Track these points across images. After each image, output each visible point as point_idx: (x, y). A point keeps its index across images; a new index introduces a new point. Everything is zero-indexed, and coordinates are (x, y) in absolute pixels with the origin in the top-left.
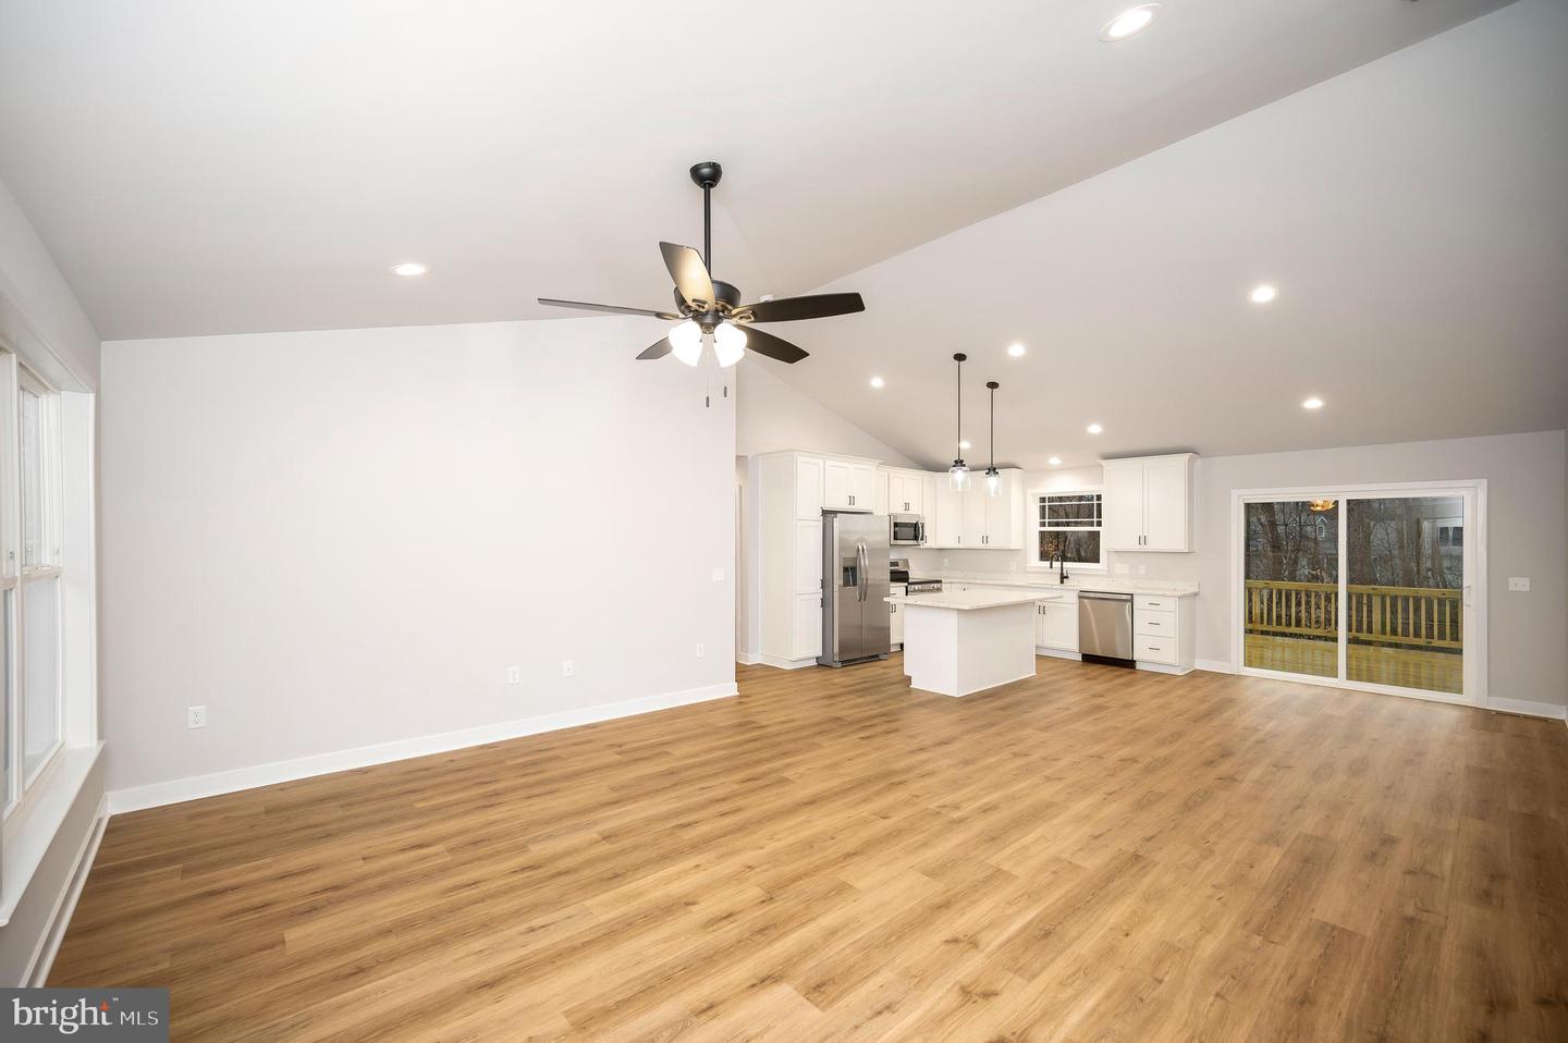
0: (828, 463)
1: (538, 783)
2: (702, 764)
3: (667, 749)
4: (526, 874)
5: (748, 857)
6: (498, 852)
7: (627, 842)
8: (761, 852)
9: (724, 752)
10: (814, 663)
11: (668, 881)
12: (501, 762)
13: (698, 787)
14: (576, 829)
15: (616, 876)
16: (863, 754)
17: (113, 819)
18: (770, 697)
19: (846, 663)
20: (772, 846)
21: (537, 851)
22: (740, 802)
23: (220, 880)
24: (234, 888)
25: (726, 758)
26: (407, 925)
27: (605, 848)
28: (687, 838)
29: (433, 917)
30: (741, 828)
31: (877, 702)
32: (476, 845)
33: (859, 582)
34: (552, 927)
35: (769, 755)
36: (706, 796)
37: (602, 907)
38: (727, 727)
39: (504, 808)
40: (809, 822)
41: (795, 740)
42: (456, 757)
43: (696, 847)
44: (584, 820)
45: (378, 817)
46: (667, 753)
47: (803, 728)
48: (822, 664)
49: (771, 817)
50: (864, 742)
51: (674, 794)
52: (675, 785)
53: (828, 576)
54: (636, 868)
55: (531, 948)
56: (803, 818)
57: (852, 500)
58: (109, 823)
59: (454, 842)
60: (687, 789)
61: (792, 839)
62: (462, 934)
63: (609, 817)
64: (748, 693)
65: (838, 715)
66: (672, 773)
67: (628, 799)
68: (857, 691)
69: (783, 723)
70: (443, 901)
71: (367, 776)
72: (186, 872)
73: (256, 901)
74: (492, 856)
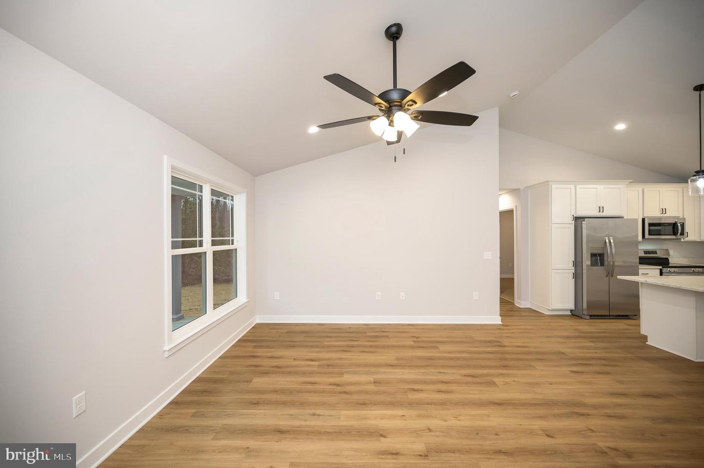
0: (578, 186)
1: (371, 346)
2: (451, 359)
3: (438, 345)
4: (333, 387)
5: (434, 423)
6: (332, 373)
7: (382, 388)
8: (445, 423)
9: (468, 355)
10: (569, 313)
11: (383, 417)
12: (366, 333)
13: (438, 371)
14: (367, 373)
15: (364, 404)
16: (565, 383)
17: (257, 324)
18: (520, 329)
19: (592, 317)
20: (453, 422)
21: (347, 378)
22: (454, 387)
23: (257, 352)
24: (258, 357)
25: (465, 359)
26: (282, 391)
27: (372, 387)
28: (410, 397)
29: (291, 392)
30: (443, 404)
31: (605, 348)
32: (329, 367)
33: (606, 263)
34: (321, 417)
35: (494, 364)
36: (439, 377)
37: (346, 417)
38: (481, 342)
39: (350, 354)
40: (488, 416)
41: (520, 360)
42: (352, 327)
43: (410, 404)
44: (373, 370)
45: (311, 344)
46: (437, 348)
47: (530, 353)
48: (574, 314)
49: (465, 404)
50: (572, 375)
51: (423, 371)
52: (427, 366)
53: (579, 259)
54: (376, 404)
55: (308, 423)
56: (486, 412)
57: (601, 209)
58: (255, 325)
59: (323, 363)
60: (433, 370)
61: (468, 423)
62: (292, 404)
63: (385, 373)
64: (508, 324)
65: (563, 350)
66: (432, 359)
67: (400, 366)
68: (593, 337)
69: (518, 347)
70: (300, 386)
71: (322, 327)
72: (255, 347)
73: (258, 363)
74: (329, 373)
